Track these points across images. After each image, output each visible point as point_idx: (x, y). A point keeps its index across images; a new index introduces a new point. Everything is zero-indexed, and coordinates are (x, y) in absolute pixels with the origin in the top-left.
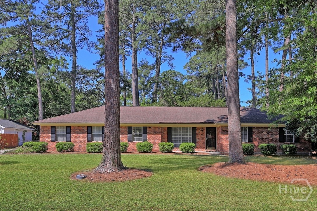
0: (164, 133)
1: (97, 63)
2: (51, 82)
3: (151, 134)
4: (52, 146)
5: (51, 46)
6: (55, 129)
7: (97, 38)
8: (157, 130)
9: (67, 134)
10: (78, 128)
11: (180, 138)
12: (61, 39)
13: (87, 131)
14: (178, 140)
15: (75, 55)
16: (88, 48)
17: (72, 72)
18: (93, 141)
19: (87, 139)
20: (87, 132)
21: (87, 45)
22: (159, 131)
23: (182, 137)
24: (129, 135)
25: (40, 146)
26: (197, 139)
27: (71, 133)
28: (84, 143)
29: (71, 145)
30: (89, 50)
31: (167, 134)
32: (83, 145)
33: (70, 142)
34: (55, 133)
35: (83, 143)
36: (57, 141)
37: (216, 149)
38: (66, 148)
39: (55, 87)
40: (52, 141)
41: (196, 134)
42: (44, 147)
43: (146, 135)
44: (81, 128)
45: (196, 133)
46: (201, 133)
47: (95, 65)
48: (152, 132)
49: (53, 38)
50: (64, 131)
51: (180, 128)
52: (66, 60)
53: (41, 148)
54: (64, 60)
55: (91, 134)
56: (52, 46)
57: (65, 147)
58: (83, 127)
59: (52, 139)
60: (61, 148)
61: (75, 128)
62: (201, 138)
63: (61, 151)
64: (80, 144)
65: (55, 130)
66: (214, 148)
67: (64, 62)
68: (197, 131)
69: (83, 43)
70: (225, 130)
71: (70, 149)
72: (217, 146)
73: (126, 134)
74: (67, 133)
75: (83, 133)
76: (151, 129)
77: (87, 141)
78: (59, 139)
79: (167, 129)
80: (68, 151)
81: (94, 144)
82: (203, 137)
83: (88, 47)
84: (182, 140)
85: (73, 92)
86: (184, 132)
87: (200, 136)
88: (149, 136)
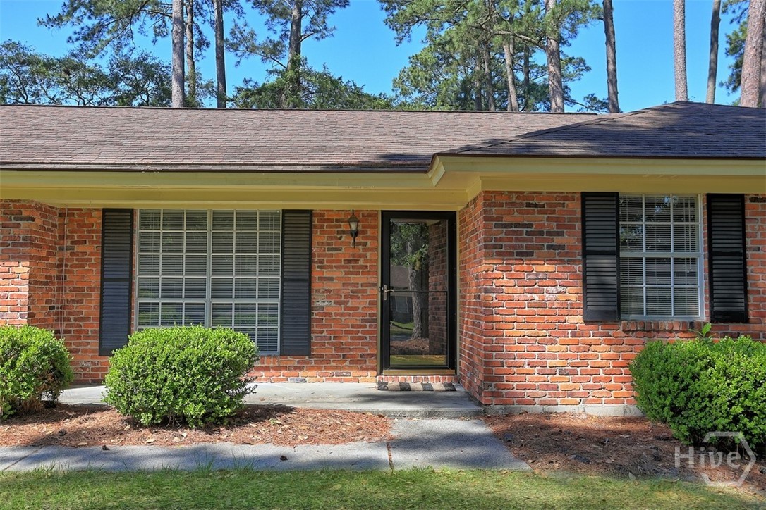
0: (77, 249)
11: (196, 289)
14: (184, 301)
23: (209, 277)
26: (315, 295)
31: (96, 259)
37: (452, 364)
41: (310, 262)
45: (311, 254)
46: (346, 251)
62: (345, 291)
66: (440, 359)
68: (318, 237)
70: (516, 217)
72: (463, 343)
79: (97, 220)
82: (361, 279)
84: (208, 301)
86: (221, 243)
87: (341, 273)
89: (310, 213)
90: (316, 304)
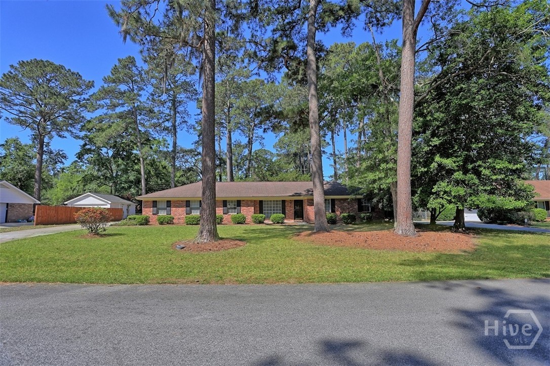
0: (256, 205)
1: (195, 143)
2: (154, 160)
3: (244, 206)
4: (154, 219)
5: (154, 128)
6: (157, 203)
7: (195, 121)
8: (249, 203)
10: (178, 202)
11: (271, 210)
12: (164, 122)
13: (185, 204)
14: (269, 212)
15: (176, 136)
16: (187, 129)
17: (172, 151)
18: (191, 214)
19: (186, 212)
20: (185, 206)
21: (186, 127)
22: (252, 204)
24: (224, 208)
25: (143, 219)
26: (286, 211)
27: (171, 207)
28: (183, 216)
29: (171, 218)
30: (188, 132)
31: (258, 207)
32: (182, 218)
33: (170, 215)
34: (156, 207)
36: (158, 214)
37: (303, 219)
39: (157, 165)
40: (153, 214)
42: (146, 220)
43: (240, 207)
44: (180, 202)
45: (285, 206)
46: (290, 205)
47: (194, 145)
49: (156, 121)
50: (164, 205)
51: (271, 201)
53: (143, 221)
54: (166, 140)
55: (189, 208)
57: (166, 220)
58: (182, 201)
59: (154, 212)
60: (162, 220)
61: (175, 202)
62: (290, 210)
63: (161, 223)
64: (179, 217)
65: (157, 205)
66: (301, 218)
67: (165, 142)
68: (286, 203)
69: (183, 126)
70: (311, 202)
71: (170, 222)
72: (304, 216)
73: (221, 207)
74: (167, 207)
75: (182, 207)
76: (243, 202)
77: (185, 214)
79: (258, 202)
80: (168, 223)
81: (192, 217)
82: (292, 209)
84: (272, 212)
85: (173, 169)
86: (274, 204)
88: (242, 208)
89: (285, 200)
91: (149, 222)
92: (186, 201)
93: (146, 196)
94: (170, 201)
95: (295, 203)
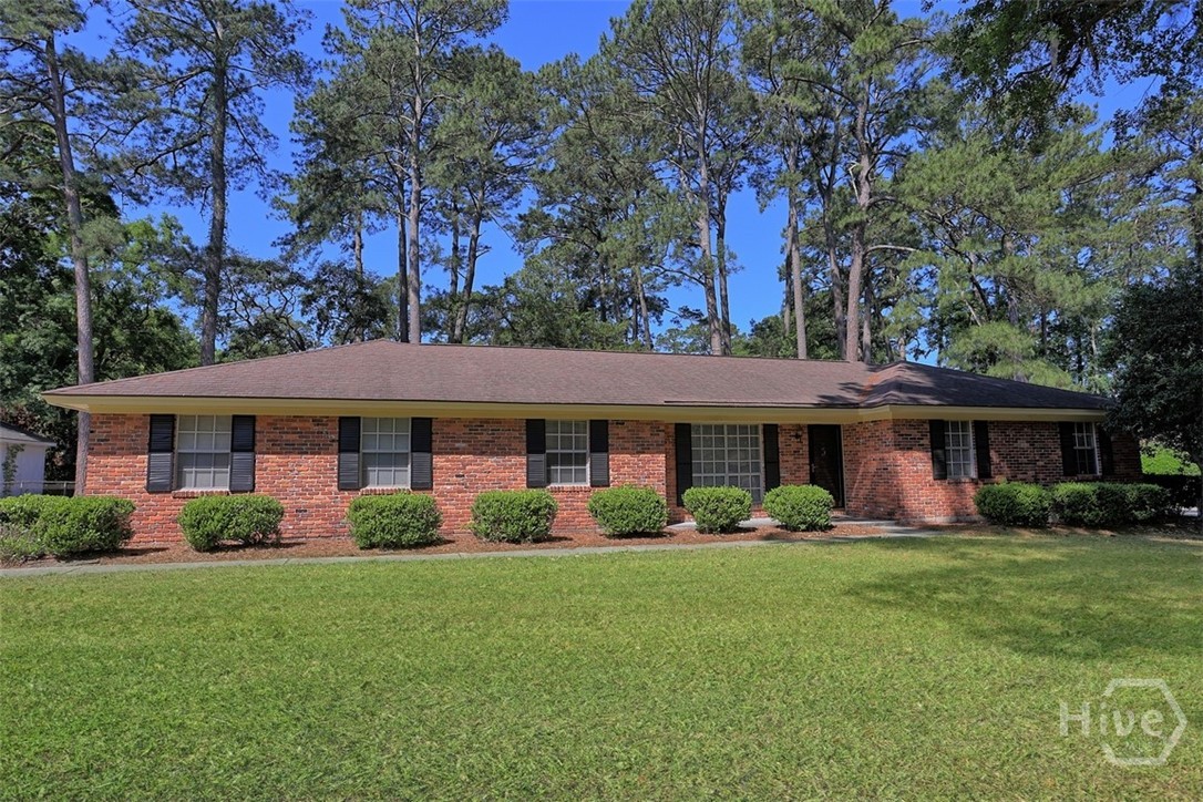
1: (285, 244)
3: (624, 450)
4: (153, 517)
5: (133, 171)
6: (174, 428)
7: (294, 160)
8: (646, 434)
9: (237, 456)
10: (294, 425)
11: (721, 468)
12: (173, 152)
13: (335, 437)
15: (223, 200)
16: (262, 188)
18: (365, 485)
19: (339, 477)
20: (336, 445)
21: (257, 180)
22: (656, 438)
23: (727, 462)
24: (534, 457)
25: (85, 521)
26: (781, 470)
27: (256, 448)
28: (320, 496)
29: (268, 511)
30: (265, 197)
31: (673, 452)
32: (318, 506)
33: (252, 491)
34: (171, 449)
35: (319, 498)
36: (179, 487)
37: (841, 505)
38: (243, 530)
39: (138, 310)
40: (152, 489)
41: (778, 452)
42: (112, 527)
43: (605, 454)
44: (307, 424)
45: (778, 448)
46: (794, 446)
47: (279, 247)
48: (627, 445)
49: (143, 146)
50: (221, 442)
51: (719, 429)
52: (181, 229)
53: (91, 534)
54: (175, 227)
55: (356, 455)
56: (136, 172)
57: (237, 524)
58: (317, 421)
59: (155, 479)
60: (212, 526)
61: (276, 422)
62: (795, 468)
63: (211, 545)
64: (302, 502)
65: (173, 436)
67: (173, 232)
68: (781, 439)
69: (247, 174)
70: (905, 431)
71: (262, 536)
73: (519, 454)
74: (233, 450)
75: (316, 449)
76: (622, 431)
77: (334, 488)
78: (189, 478)
79: (672, 430)
80: (249, 543)
81: (398, 505)
82: (801, 461)
83: (262, 185)
84: (727, 475)
85: (208, 317)
86: (733, 442)
87: (791, 458)
88: (616, 459)
89: (776, 426)
90: (782, 475)
91: (129, 535)
92: (342, 419)
93: (97, 387)
94: (252, 419)
95: (810, 433)
